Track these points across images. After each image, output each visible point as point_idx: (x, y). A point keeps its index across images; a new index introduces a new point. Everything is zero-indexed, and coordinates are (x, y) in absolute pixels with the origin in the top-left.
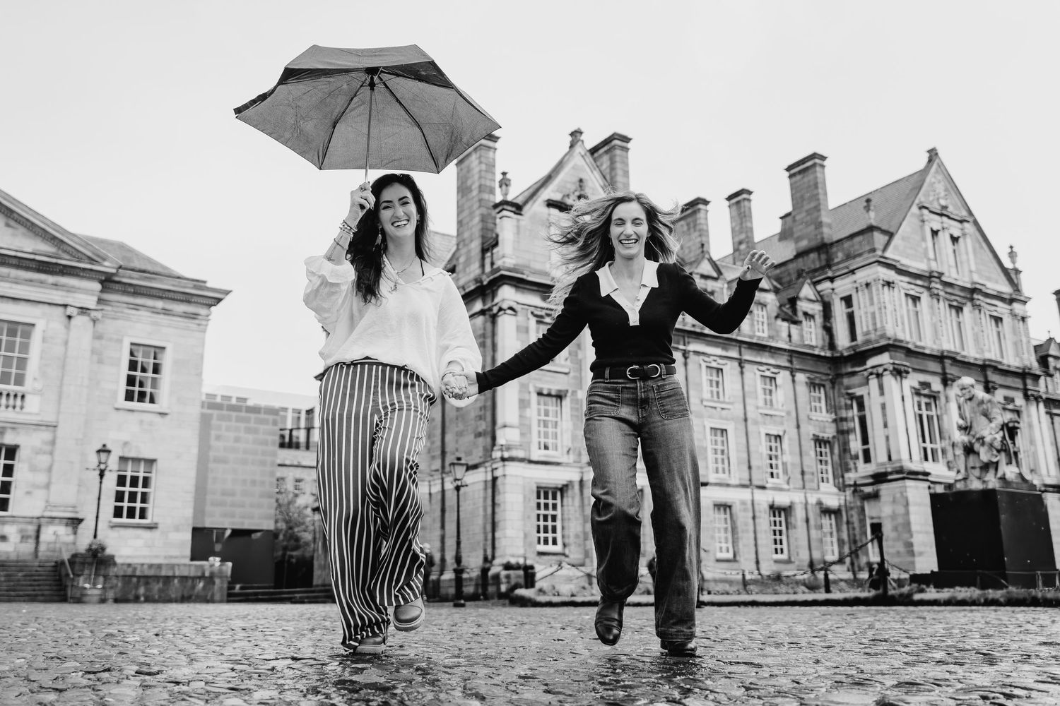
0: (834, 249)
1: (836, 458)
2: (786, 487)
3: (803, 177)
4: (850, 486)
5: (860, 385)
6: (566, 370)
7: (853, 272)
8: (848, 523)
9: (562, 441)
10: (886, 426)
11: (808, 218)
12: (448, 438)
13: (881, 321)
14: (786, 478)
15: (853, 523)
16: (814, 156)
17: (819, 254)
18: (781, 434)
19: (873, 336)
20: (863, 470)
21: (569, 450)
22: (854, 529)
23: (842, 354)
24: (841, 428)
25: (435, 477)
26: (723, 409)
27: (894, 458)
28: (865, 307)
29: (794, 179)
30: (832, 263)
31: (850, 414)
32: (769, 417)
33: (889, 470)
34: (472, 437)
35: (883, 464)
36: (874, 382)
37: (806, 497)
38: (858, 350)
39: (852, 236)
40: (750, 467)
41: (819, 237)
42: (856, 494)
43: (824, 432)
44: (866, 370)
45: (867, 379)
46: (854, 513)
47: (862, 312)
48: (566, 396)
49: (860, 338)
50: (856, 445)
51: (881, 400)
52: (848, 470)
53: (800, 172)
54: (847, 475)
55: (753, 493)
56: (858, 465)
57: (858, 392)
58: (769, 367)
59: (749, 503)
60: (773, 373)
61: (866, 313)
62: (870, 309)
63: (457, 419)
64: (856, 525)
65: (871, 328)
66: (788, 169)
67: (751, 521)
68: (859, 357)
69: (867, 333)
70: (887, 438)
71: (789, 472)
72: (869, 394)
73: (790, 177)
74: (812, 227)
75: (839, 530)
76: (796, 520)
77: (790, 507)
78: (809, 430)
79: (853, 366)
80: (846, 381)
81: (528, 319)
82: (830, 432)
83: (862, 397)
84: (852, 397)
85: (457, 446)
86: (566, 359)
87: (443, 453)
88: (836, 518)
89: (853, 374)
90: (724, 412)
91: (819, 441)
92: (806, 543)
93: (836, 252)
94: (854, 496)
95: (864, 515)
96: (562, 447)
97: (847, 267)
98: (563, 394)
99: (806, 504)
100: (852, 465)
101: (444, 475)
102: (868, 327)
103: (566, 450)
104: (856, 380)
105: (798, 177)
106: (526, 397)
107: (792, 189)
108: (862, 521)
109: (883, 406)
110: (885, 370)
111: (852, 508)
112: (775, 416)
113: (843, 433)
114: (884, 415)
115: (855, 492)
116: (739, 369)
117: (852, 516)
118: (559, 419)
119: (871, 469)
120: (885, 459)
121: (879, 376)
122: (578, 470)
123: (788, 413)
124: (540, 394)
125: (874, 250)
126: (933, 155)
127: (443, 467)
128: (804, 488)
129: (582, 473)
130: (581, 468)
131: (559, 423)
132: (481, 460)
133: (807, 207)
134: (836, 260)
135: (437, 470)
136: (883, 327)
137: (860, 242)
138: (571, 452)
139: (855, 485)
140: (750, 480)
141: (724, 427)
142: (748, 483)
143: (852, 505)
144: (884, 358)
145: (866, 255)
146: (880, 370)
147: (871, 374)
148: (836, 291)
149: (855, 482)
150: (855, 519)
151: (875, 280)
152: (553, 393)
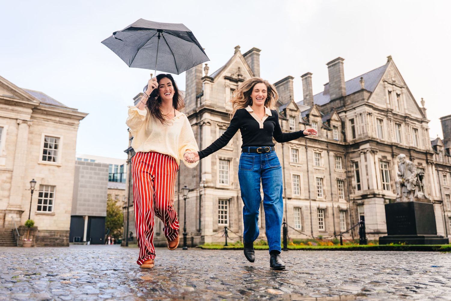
1: (346, 188)
2: (324, 200)
3: (334, 68)
4: (352, 200)
5: (357, 157)
6: (232, 149)
7: (354, 109)
8: (351, 215)
9: (230, 180)
10: (367, 174)
11: (336, 85)
12: (181, 178)
13: (366, 130)
14: (325, 196)
15: (353, 216)
16: (339, 59)
17: (340, 101)
18: (323, 177)
19: (362, 136)
20: (358, 193)
21: (233, 183)
22: (353, 218)
23: (349, 144)
24: (348, 175)
26: (298, 167)
27: (370, 188)
28: (359, 124)
29: (330, 69)
30: (346, 105)
31: (352, 169)
32: (317, 171)
33: (368, 193)
34: (191, 177)
35: (366, 191)
36: (362, 156)
37: (333, 205)
38: (356, 142)
39: (354, 93)
40: (309, 192)
41: (340, 93)
42: (354, 203)
43: (341, 177)
44: (359, 151)
45: (360, 154)
46: (353, 211)
47: (358, 126)
48: (231, 160)
49: (357, 137)
50: (354, 183)
51: (365, 163)
52: (351, 193)
53: (332, 66)
54: (350, 195)
55: (310, 203)
56: (355, 191)
57: (356, 160)
58: (318, 149)
59: (309, 207)
60: (320, 151)
61: (360, 126)
62: (362, 125)
63: (185, 170)
64: (354, 216)
65: (362, 133)
66: (328, 64)
67: (309, 215)
68: (357, 145)
69: (360, 135)
70: (368, 180)
71: (326, 194)
72: (360, 161)
73: (329, 67)
74: (337, 89)
75: (347, 219)
76: (328, 214)
77: (326, 209)
78: (335, 176)
79: (354, 149)
80: (351, 155)
81: (216, 127)
82: (343, 177)
83: (357, 162)
84: (353, 162)
85: (185, 181)
86: (232, 145)
87: (179, 184)
88: (346, 214)
89: (354, 152)
90: (299, 168)
91: (339, 181)
92: (332, 224)
93: (348, 100)
95: (358, 213)
96: (230, 182)
97: (352, 107)
98: (230, 159)
99: (333, 207)
100: (353, 191)
101: (179, 194)
102: (360, 132)
104: (355, 155)
105: (332, 68)
106: (214, 160)
107: (329, 73)
108: (357, 215)
109: (366, 166)
110: (368, 151)
111: (352, 209)
112: (320, 170)
113: (349, 177)
114: (367, 170)
115: (354, 202)
116: (305, 150)
117: (352, 213)
118: (228, 170)
119: (361, 193)
120: (367, 189)
121: (365, 153)
122: (236, 192)
123: (326, 169)
124: (220, 159)
125: (363, 99)
126: (390, 59)
127: (179, 190)
128: (332, 200)
129: (238, 193)
130: (238, 191)
131: (228, 172)
132: (195, 187)
133: (336, 80)
136: (367, 133)
137: (358, 96)
138: (233, 184)
139: (354, 199)
140: (309, 197)
141: (299, 174)
142: (308, 198)
143: (353, 208)
144: (367, 146)
145: (360, 102)
146: (365, 151)
147: (362, 152)
148: (347, 117)
149: (354, 198)
150: (354, 214)
151: (364, 112)
152: (226, 159)
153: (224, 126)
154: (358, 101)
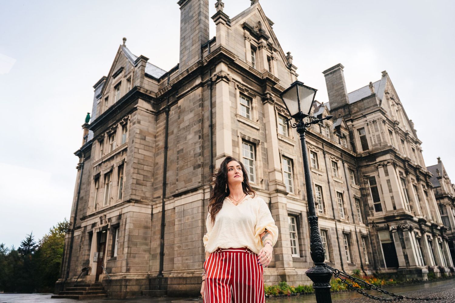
0: (352, 107)
1: (363, 208)
2: (347, 221)
3: (333, 75)
4: (370, 223)
5: (372, 171)
6: (258, 128)
7: (365, 116)
8: (371, 243)
9: (257, 175)
10: (391, 191)
11: (337, 93)
12: (169, 174)
13: (383, 139)
14: (347, 217)
15: (374, 244)
16: (339, 65)
17: (344, 109)
18: (342, 192)
19: (379, 146)
20: (377, 215)
21: (263, 180)
22: (375, 247)
23: (361, 156)
24: (363, 193)
25: (157, 202)
26: (319, 175)
27: (397, 208)
28: (373, 132)
29: (328, 77)
30: (351, 113)
31: (367, 186)
32: (337, 183)
33: (396, 214)
34: (192, 168)
35: (391, 211)
36: (381, 170)
37: (355, 228)
38: (371, 153)
39: (363, 100)
40: (333, 209)
41: (344, 101)
42: (374, 228)
43: (357, 195)
44: (376, 163)
45: (377, 168)
46: (374, 238)
47: (371, 135)
48: (258, 144)
49: (370, 148)
50: (371, 202)
51: (387, 178)
52: (369, 215)
53: (331, 73)
54: (368, 218)
55: (336, 224)
56: (373, 213)
57: (372, 175)
58: (335, 157)
59: (335, 229)
60: (336, 160)
61: (374, 136)
62: (377, 133)
63: (178, 159)
64: (376, 245)
65: (377, 142)
66: (324, 72)
67: (336, 240)
68: (372, 157)
69: (376, 145)
70: (392, 198)
71: (348, 214)
72: (378, 175)
73: (325, 76)
74: (340, 97)
75: (368, 248)
76: (353, 241)
77: (350, 233)
78: (352, 193)
79: (367, 162)
80: (363, 170)
81: (236, 89)
82: (359, 195)
83: (374, 177)
84: (368, 177)
85: (177, 177)
86: (257, 121)
87: (165, 184)
88: (365, 241)
89: (368, 166)
90: (320, 177)
91: (356, 199)
92: (358, 254)
93: (353, 108)
94: (373, 229)
95: (379, 239)
96: (257, 179)
97: (362, 114)
98: (256, 142)
99: (356, 232)
100: (370, 213)
101: (165, 200)
102: (375, 142)
103: (260, 180)
104: (369, 169)
105: (330, 76)
106: (236, 139)
107: (326, 81)
108: (378, 243)
109: (388, 181)
110: (388, 163)
111: (373, 236)
112: (340, 182)
113: (364, 196)
114: (389, 186)
115: (373, 226)
116: (323, 155)
117: (373, 240)
118: (254, 159)
119: (382, 214)
120: (392, 209)
121: (385, 166)
122: (268, 196)
123: (344, 182)
124: (244, 140)
125: (377, 105)
127: (164, 194)
128: (354, 223)
129: (270, 198)
130: (270, 194)
131: (254, 162)
132: (200, 184)
133: (336, 88)
134: (353, 112)
135: (159, 197)
136: (385, 142)
137: (368, 103)
138: (263, 182)
139: (373, 223)
140: (334, 216)
141: (320, 185)
142: (333, 218)
143: (373, 234)
144: (388, 157)
145: (371, 108)
146: (386, 163)
147: (380, 165)
148: (354, 126)
149: (373, 221)
150: (375, 241)
151: (378, 119)
152: (251, 140)
153: (247, 91)
154: (368, 108)
